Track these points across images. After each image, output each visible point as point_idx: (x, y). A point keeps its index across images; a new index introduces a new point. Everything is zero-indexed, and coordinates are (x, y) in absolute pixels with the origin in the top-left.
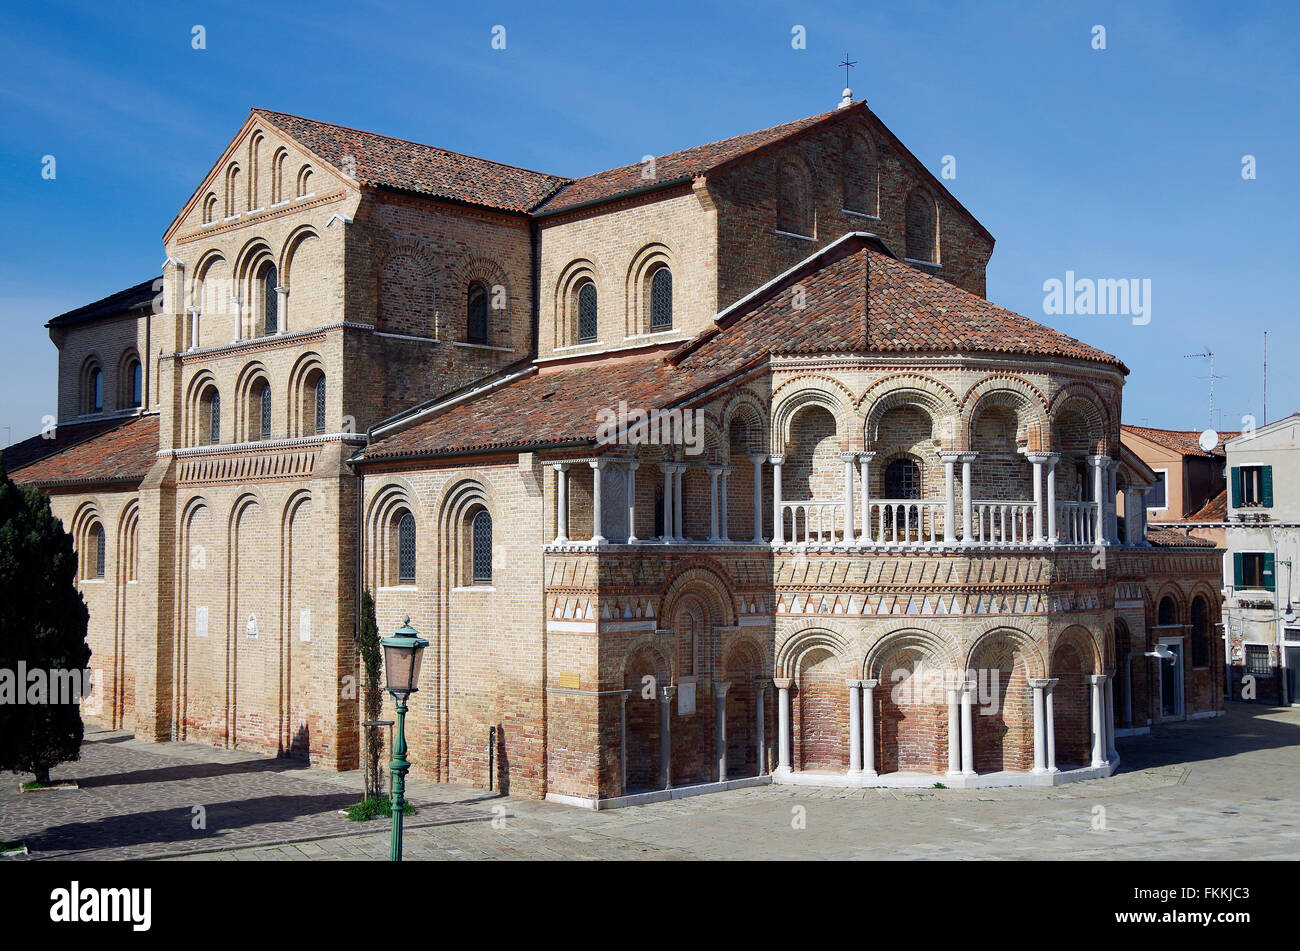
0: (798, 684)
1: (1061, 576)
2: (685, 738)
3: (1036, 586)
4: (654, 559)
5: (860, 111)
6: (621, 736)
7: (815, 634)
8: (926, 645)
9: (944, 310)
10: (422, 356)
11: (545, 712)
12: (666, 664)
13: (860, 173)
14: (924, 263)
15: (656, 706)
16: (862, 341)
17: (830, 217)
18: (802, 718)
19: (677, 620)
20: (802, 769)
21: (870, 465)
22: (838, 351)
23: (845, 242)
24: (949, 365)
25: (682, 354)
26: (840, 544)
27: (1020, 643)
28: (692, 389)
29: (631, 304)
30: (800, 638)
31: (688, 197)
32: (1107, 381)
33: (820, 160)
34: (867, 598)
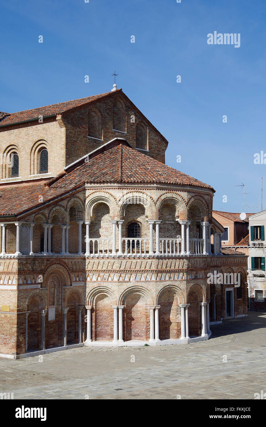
0: (94, 308)
1: (191, 266)
2: (51, 330)
3: (182, 270)
4: (40, 261)
5: (119, 93)
6: (26, 329)
7: (101, 288)
8: (142, 292)
9: (150, 168)
12: (44, 301)
14: (143, 150)
15: (40, 317)
16: (119, 179)
17: (109, 132)
18: (96, 320)
19: (48, 284)
20: (96, 340)
21: (122, 225)
22: (111, 182)
23: (114, 141)
24: (151, 188)
25: (52, 182)
26: (111, 255)
27: (176, 291)
28: (55, 196)
29: (32, 163)
30: (95, 290)
31: (54, 122)
32: (208, 195)
33: (105, 111)
34: (121, 275)
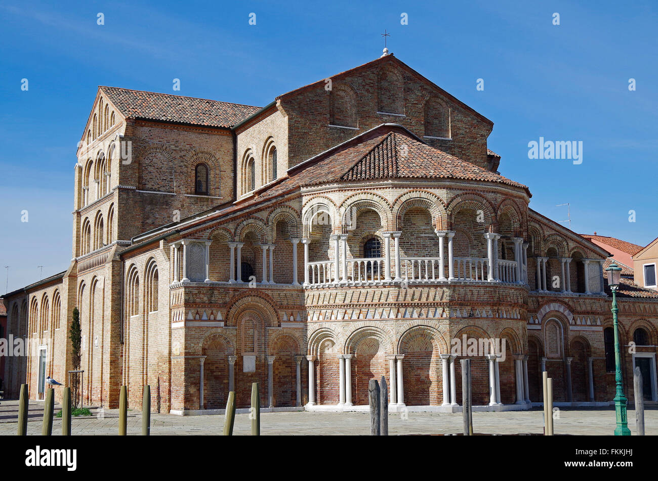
0: (319, 359)
3: (440, 303)
4: (221, 290)
5: (390, 58)
6: (200, 379)
7: (324, 331)
8: (378, 335)
10: (166, 202)
11: (170, 369)
12: (232, 344)
13: (392, 92)
14: (439, 138)
15: (226, 366)
16: (339, 177)
17: (369, 116)
18: (322, 377)
19: (241, 323)
20: (322, 403)
23: (378, 129)
24: (385, 186)
26: (332, 283)
27: (433, 335)
29: (264, 169)
30: (317, 334)
31: (276, 113)
33: (361, 87)
34: (346, 311)
